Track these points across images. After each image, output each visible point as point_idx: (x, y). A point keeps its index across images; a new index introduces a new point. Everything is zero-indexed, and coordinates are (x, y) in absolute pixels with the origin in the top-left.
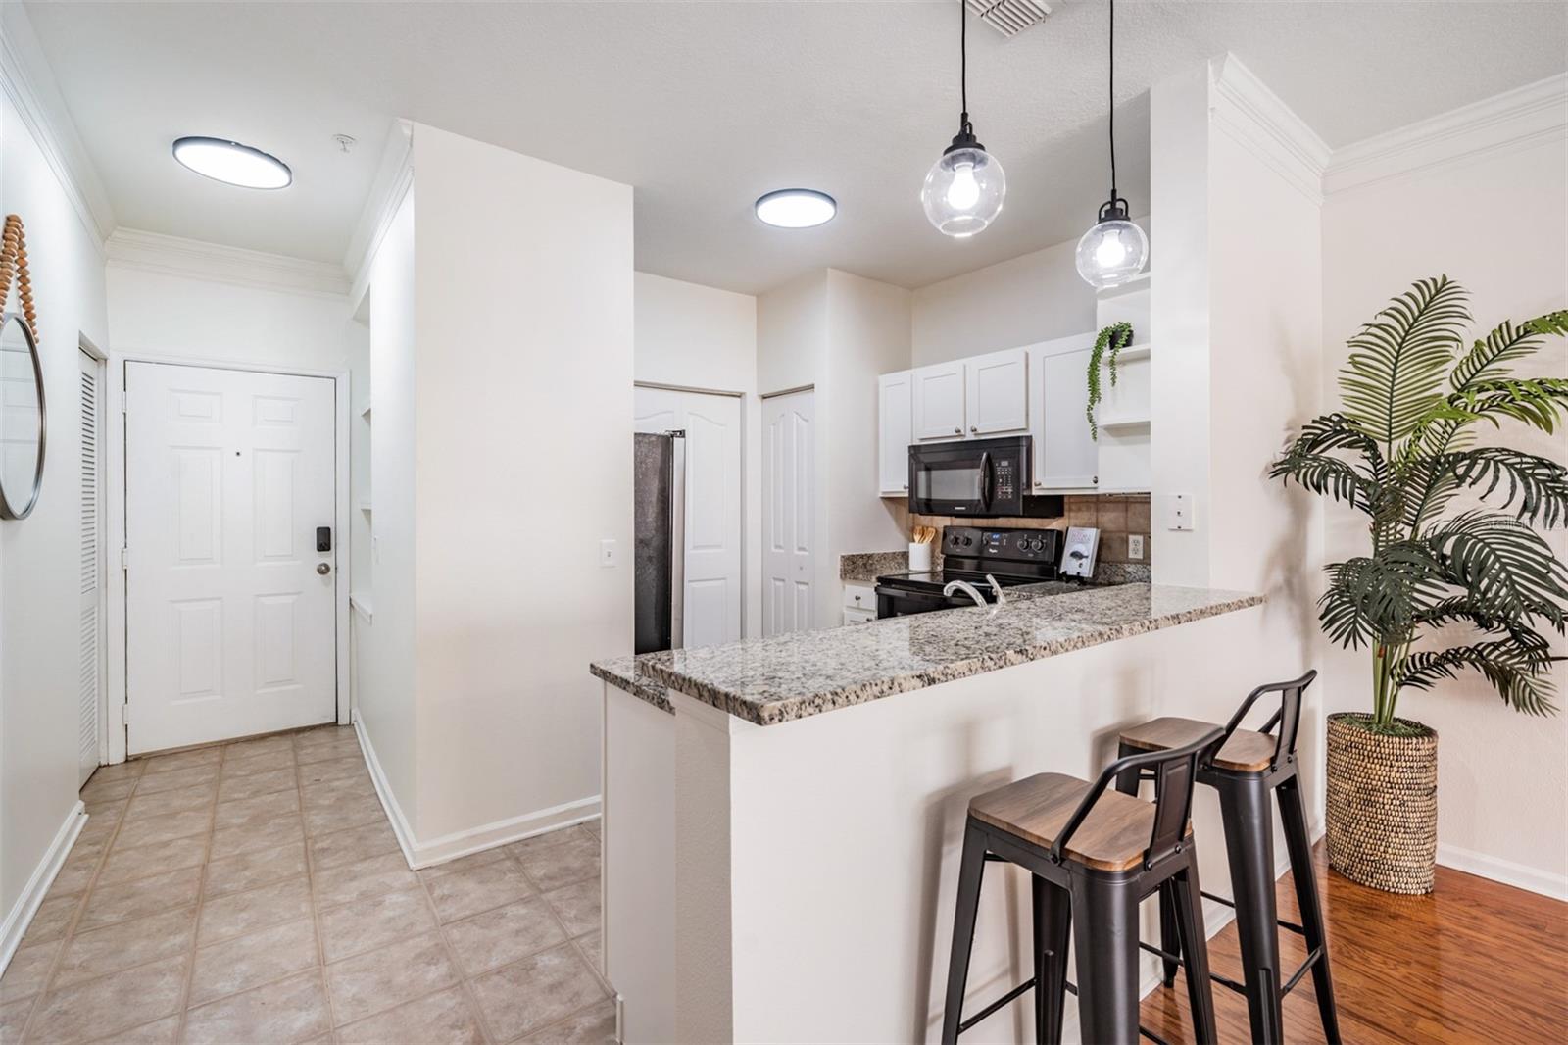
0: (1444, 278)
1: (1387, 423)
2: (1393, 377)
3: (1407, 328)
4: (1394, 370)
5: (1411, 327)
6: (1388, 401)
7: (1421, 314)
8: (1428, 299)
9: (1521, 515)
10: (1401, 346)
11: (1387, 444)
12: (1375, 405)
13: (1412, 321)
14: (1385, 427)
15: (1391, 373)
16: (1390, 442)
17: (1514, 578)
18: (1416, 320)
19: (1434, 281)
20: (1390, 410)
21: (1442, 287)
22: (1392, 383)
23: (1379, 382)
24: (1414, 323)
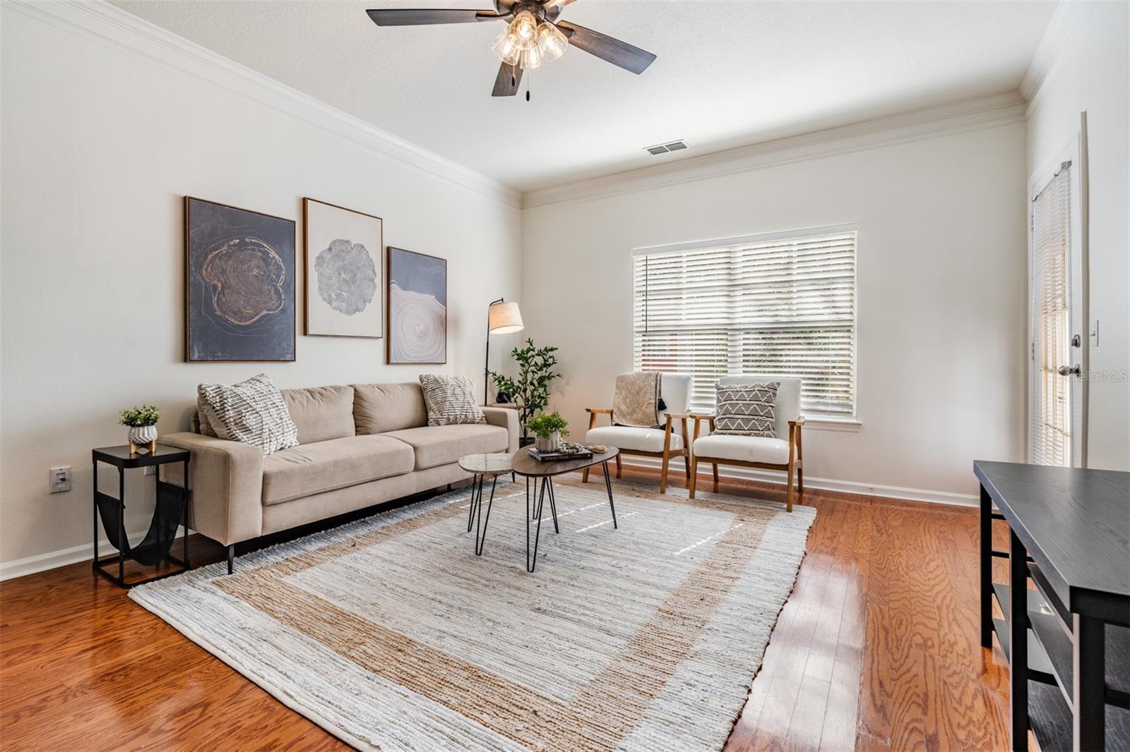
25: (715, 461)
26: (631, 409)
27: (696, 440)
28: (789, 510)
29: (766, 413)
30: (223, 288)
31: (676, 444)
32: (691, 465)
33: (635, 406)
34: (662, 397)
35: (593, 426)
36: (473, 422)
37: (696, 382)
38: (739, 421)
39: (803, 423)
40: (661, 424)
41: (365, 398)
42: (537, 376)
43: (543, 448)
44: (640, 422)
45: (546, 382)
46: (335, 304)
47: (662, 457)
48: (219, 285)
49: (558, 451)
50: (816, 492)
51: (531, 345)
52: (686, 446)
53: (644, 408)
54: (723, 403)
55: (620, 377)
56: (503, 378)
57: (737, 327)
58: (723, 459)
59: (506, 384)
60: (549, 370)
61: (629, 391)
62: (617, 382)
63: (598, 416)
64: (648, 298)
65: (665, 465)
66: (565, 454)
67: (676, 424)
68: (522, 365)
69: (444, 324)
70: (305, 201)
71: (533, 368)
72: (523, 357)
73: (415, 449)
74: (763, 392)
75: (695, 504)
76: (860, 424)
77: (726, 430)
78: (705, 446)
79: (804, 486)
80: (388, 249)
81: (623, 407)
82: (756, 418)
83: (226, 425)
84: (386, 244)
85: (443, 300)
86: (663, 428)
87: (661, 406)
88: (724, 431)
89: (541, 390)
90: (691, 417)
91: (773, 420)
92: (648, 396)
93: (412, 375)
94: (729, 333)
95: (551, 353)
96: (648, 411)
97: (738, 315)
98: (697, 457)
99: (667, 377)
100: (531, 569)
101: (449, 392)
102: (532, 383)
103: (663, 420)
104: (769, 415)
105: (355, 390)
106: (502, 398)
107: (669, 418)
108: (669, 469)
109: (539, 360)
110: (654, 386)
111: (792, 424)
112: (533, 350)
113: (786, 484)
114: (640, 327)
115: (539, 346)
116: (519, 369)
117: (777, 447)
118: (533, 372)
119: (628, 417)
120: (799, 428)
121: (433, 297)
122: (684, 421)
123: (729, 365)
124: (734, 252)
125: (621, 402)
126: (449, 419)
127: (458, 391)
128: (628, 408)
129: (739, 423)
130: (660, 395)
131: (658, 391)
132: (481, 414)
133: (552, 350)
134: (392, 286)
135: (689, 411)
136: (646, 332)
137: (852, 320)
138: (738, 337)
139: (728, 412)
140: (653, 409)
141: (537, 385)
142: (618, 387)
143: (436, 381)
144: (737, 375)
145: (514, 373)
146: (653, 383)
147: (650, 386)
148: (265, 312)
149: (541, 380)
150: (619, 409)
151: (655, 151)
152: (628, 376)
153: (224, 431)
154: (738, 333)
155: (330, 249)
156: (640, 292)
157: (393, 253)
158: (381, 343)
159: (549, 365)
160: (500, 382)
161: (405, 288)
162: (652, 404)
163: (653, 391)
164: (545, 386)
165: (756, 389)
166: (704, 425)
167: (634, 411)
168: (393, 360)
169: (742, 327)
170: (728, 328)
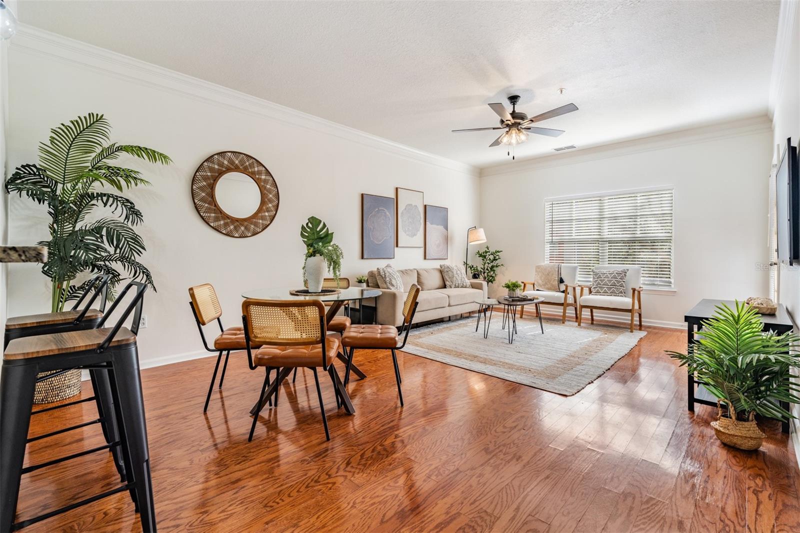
0: (102, 116)
1: (63, 175)
2: (68, 153)
3: (79, 132)
4: (69, 150)
5: (81, 132)
6: (64, 164)
7: (87, 128)
8: (92, 122)
9: (125, 220)
10: (74, 139)
11: (62, 185)
12: (57, 165)
13: (82, 129)
14: (62, 177)
15: (67, 151)
16: (64, 184)
17: (130, 243)
18: (84, 130)
19: (97, 115)
20: (65, 169)
21: (100, 119)
22: (67, 156)
23: (60, 154)
24: (83, 131)
25: (592, 308)
27: (582, 298)
28: (632, 332)
29: (620, 285)
30: (373, 229)
31: (570, 300)
32: (578, 312)
33: (547, 281)
34: (562, 276)
35: (525, 290)
36: (466, 287)
37: (580, 269)
38: (605, 288)
39: (642, 290)
40: (562, 290)
41: (421, 275)
42: (490, 266)
43: (512, 296)
44: (549, 289)
45: (495, 269)
46: (407, 233)
47: (563, 306)
48: (372, 228)
49: (518, 297)
50: (649, 327)
51: (488, 249)
52: (575, 302)
53: (551, 282)
54: (596, 279)
55: (538, 266)
56: (473, 266)
57: (605, 240)
58: (596, 307)
59: (474, 269)
60: (497, 262)
61: (543, 273)
62: (536, 269)
63: (527, 286)
64: (553, 224)
65: (564, 312)
66: (522, 298)
67: (570, 290)
68: (483, 260)
69: (447, 239)
70: (397, 189)
71: (488, 261)
72: (483, 256)
73: (449, 297)
74: (619, 274)
75: (581, 328)
76: (676, 292)
77: (598, 292)
78: (586, 300)
79: (643, 324)
80: (425, 206)
81: (540, 282)
82: (615, 287)
83: (386, 283)
84: (425, 204)
85: (446, 228)
86: (563, 292)
87: (562, 281)
88: (597, 294)
89: (492, 273)
90: (579, 286)
91: (625, 288)
92: (554, 276)
93: (437, 264)
94: (600, 243)
95: (498, 254)
96: (554, 283)
97: (605, 234)
98: (582, 306)
99: (565, 266)
100: (511, 342)
101: (455, 273)
102: (487, 269)
103: (563, 287)
104: (622, 286)
105: (417, 271)
106: (475, 276)
107: (567, 287)
108: (567, 315)
109: (492, 257)
110: (557, 271)
111: (634, 290)
112: (489, 252)
113: (630, 322)
114: (549, 239)
115: (492, 250)
116: (482, 262)
117: (626, 301)
118: (488, 263)
119: (543, 287)
120: (639, 292)
121: (442, 227)
122: (574, 288)
123: (600, 260)
124: (603, 200)
125: (539, 279)
126: (455, 285)
127: (458, 272)
128: (543, 282)
129: (605, 290)
130: (561, 276)
131: (559, 273)
132: (469, 284)
133: (498, 252)
134: (427, 223)
135: (577, 284)
136: (552, 242)
137: (671, 236)
138: (606, 245)
139: (599, 284)
140: (557, 283)
141: (490, 270)
142: (536, 271)
143: (448, 267)
144: (604, 265)
145: (479, 264)
146: (557, 269)
147: (555, 270)
148: (386, 238)
149: (493, 267)
150: (538, 282)
151: (557, 150)
152: (542, 265)
153: (385, 286)
154: (605, 243)
155: (405, 209)
156: (548, 221)
157: (427, 207)
158: (423, 249)
159: (497, 260)
160: (471, 268)
161: (432, 224)
162: (556, 280)
163: (557, 273)
164: (494, 271)
165: (615, 272)
166: (586, 290)
167: (546, 283)
168: (427, 258)
169: (608, 240)
170: (600, 240)
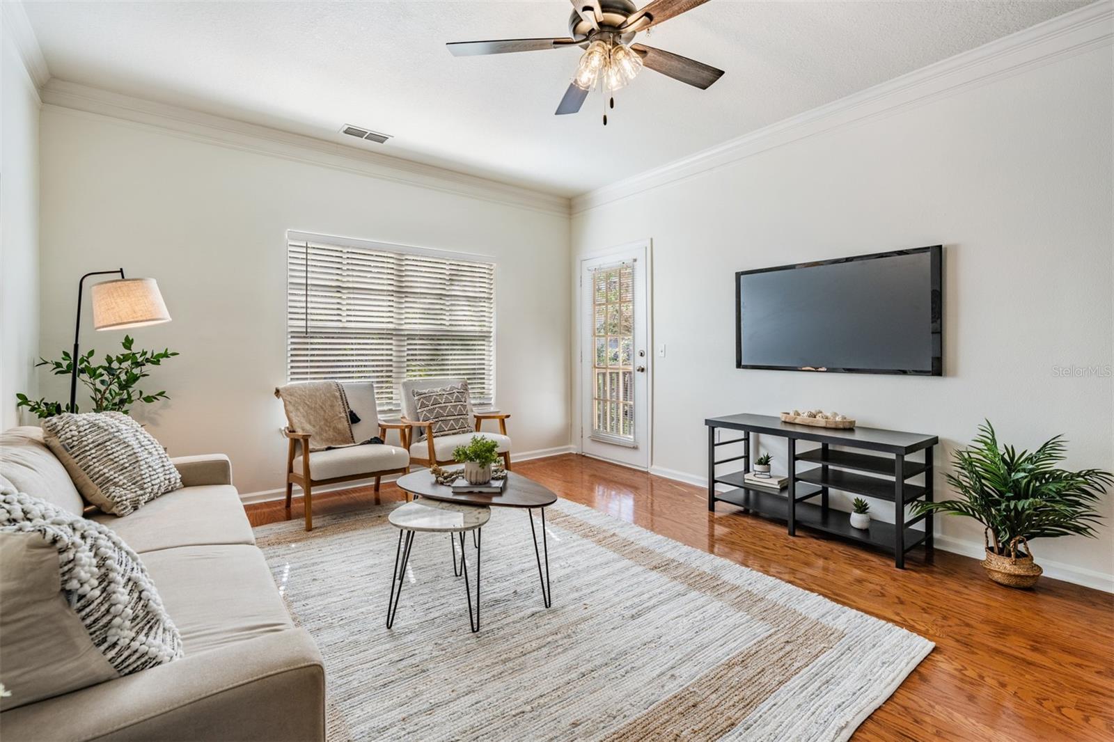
26: (318, 427)
33: (322, 423)
34: (352, 409)
38: (452, 422)
40: (359, 439)
44: (334, 442)
53: (333, 424)
57: (402, 333)
61: (308, 406)
64: (309, 293)
87: (354, 418)
91: (469, 417)
92: (335, 409)
94: (394, 338)
96: (339, 426)
97: (402, 321)
99: (348, 386)
103: (360, 435)
110: (339, 397)
124: (399, 259)
125: (303, 421)
128: (314, 426)
129: (452, 424)
130: (348, 408)
131: (346, 403)
136: (307, 332)
137: (489, 332)
140: (345, 424)
146: (337, 393)
147: (335, 397)
154: (402, 338)
156: (297, 284)
162: (343, 417)
163: (339, 404)
167: (323, 429)
169: (406, 333)
170: (394, 333)
